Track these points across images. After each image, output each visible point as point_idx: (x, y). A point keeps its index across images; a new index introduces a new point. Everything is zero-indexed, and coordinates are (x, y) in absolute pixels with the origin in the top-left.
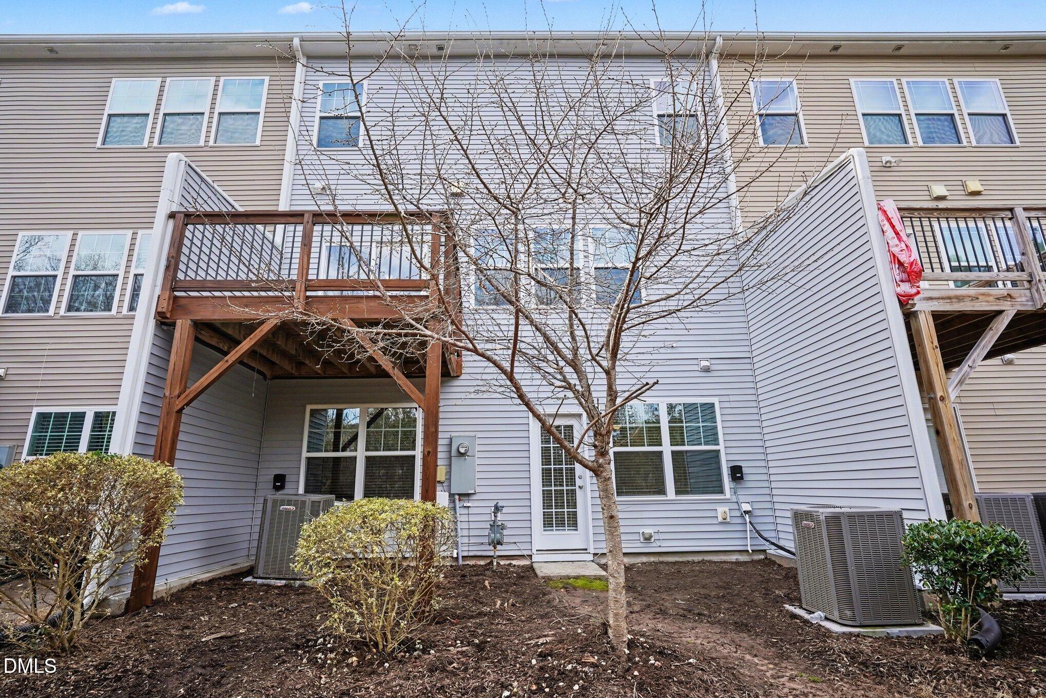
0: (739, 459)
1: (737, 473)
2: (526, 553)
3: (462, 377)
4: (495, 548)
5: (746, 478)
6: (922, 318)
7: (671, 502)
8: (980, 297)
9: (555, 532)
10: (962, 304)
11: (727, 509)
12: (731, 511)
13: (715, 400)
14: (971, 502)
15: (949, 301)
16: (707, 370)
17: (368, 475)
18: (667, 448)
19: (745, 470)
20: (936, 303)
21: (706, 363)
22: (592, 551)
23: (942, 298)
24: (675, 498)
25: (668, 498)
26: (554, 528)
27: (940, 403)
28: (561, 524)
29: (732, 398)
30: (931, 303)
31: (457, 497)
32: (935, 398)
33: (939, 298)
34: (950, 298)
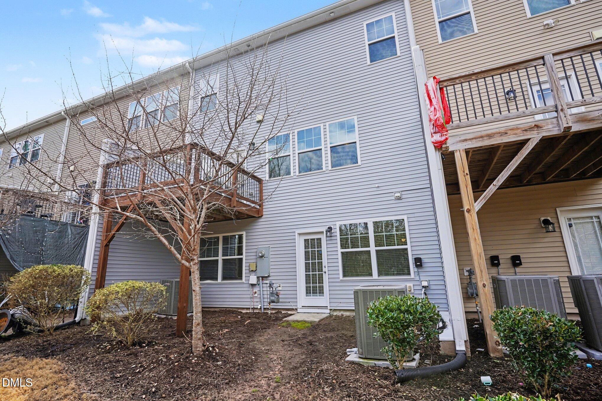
0: (419, 253)
1: (419, 263)
2: (294, 308)
3: (264, 217)
4: (270, 304)
5: (424, 265)
6: (457, 155)
7: (375, 280)
8: (509, 132)
9: (312, 297)
10: (492, 139)
11: (411, 285)
12: (415, 286)
13: (405, 217)
14: (485, 283)
15: (481, 139)
16: (399, 198)
17: (224, 269)
18: (373, 249)
19: (424, 261)
20: (470, 143)
21: (399, 195)
22: (329, 308)
23: (475, 138)
24: (377, 278)
25: (373, 278)
26: (312, 295)
27: (466, 214)
28: (315, 292)
29: (416, 215)
30: (465, 143)
31: (261, 278)
32: (463, 211)
33: (472, 139)
34: (482, 137)
